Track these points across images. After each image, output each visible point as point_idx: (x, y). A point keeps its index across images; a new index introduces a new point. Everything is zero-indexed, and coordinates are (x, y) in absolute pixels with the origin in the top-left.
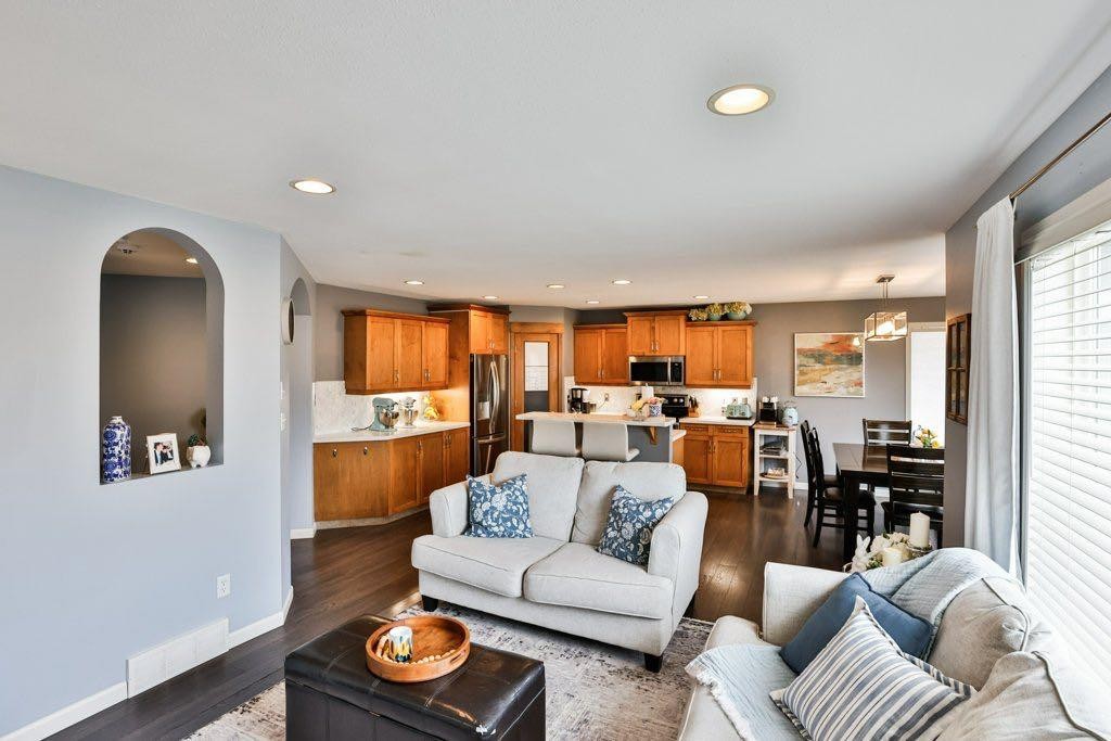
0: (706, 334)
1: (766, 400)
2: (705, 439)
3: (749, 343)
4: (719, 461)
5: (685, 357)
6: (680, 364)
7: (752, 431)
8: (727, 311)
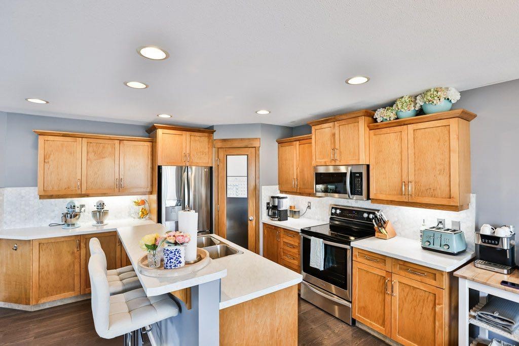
0: (393, 136)
1: (487, 230)
2: (384, 274)
3: (454, 144)
4: (401, 311)
5: (368, 166)
6: (361, 174)
7: (453, 279)
8: (420, 102)
